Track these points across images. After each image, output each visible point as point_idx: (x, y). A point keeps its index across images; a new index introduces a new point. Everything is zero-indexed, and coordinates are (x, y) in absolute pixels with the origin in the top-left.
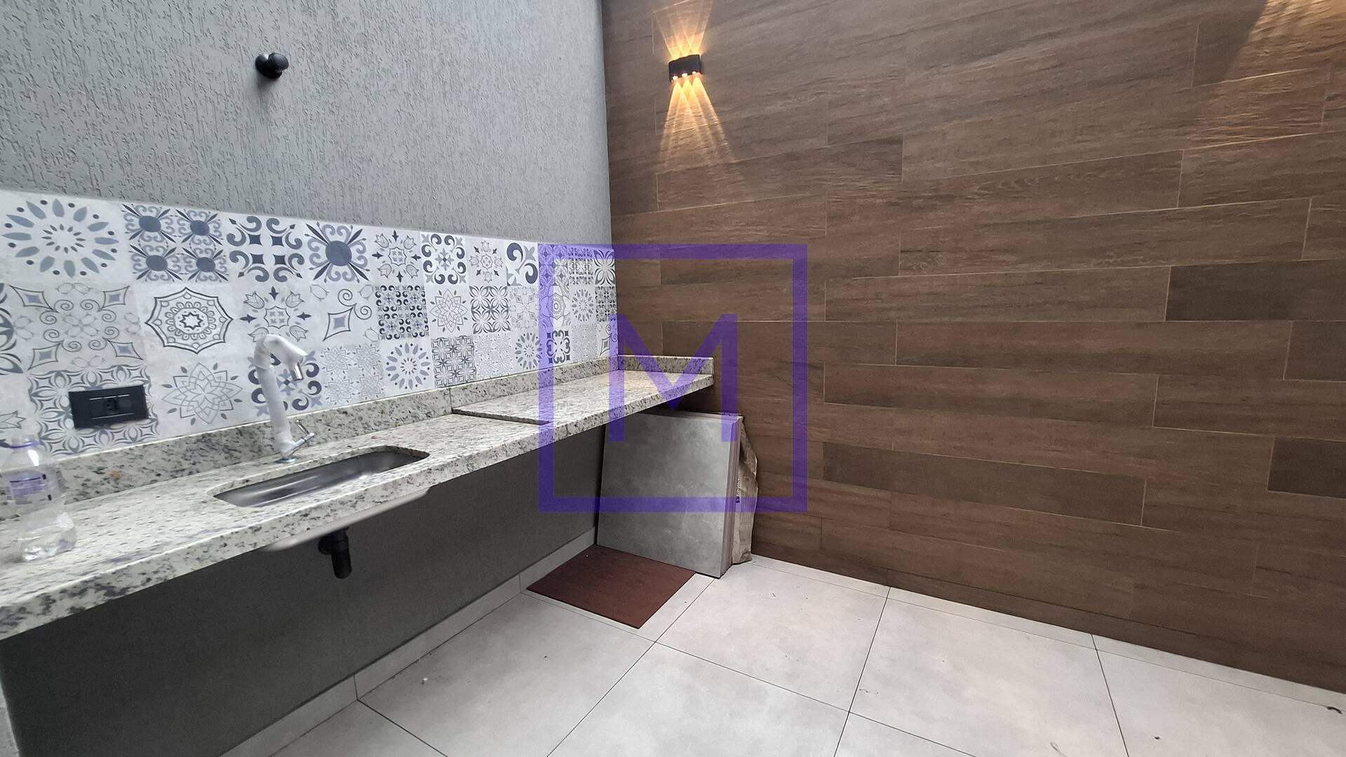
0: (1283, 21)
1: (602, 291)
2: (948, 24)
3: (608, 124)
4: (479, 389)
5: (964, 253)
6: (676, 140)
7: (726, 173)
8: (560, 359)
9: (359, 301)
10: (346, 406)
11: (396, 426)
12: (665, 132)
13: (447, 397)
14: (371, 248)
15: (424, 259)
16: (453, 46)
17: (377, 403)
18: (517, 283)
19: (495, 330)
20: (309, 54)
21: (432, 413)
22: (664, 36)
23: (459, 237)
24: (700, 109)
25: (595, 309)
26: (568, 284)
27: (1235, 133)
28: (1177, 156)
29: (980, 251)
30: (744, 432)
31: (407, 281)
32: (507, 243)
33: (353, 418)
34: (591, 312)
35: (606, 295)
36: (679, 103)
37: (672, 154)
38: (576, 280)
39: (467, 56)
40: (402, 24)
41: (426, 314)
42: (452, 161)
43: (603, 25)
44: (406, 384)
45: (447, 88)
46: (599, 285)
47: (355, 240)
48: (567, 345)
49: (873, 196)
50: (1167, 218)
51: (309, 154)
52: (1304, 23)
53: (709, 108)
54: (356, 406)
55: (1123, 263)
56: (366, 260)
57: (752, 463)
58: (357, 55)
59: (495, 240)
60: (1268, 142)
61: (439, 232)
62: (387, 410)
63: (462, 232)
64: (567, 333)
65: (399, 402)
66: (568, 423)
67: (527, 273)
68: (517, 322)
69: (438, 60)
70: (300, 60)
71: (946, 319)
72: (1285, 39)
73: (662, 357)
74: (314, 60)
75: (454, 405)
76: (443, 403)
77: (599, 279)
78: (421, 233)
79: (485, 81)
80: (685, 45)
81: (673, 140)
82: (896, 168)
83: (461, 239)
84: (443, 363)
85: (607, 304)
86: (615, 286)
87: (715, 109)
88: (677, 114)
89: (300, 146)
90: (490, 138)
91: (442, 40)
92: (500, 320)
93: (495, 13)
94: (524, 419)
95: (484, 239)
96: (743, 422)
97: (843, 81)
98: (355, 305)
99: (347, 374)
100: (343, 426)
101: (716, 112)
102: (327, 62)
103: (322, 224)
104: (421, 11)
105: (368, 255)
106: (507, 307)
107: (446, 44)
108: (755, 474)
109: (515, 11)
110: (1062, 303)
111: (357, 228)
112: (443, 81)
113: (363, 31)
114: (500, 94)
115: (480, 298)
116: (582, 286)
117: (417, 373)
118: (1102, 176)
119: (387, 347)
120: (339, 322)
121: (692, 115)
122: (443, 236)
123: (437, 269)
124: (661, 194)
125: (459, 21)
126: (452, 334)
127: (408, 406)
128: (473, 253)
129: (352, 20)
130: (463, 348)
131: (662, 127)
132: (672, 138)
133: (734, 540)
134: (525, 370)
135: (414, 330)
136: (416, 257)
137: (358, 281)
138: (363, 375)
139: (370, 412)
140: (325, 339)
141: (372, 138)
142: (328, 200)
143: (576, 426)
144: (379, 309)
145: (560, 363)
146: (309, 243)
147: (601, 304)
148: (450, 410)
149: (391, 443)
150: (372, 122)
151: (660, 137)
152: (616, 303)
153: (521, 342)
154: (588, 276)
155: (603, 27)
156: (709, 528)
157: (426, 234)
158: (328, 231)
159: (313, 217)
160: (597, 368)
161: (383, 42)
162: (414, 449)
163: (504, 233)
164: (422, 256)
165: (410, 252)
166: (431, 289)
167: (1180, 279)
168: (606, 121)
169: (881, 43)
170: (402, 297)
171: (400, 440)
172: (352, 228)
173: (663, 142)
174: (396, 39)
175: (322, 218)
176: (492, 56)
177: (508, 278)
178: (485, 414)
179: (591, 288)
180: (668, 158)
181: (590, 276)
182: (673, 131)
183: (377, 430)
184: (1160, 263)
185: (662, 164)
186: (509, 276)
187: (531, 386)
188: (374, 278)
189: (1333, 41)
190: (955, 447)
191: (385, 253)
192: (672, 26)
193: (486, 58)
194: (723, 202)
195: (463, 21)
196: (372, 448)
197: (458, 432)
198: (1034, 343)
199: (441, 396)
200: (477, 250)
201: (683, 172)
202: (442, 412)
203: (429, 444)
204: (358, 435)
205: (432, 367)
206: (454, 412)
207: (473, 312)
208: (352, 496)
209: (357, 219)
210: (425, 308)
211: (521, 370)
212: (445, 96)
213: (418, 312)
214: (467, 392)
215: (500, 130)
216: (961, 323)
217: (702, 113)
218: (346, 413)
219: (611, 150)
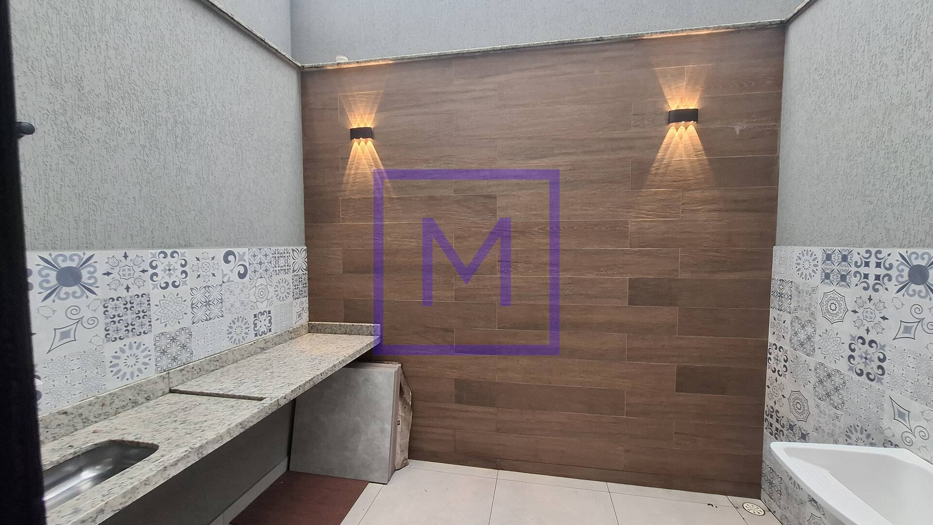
0: (663, 166)
1: (298, 277)
2: (519, 138)
3: (304, 160)
4: (195, 368)
5: (532, 265)
6: (355, 178)
7: (389, 203)
8: (264, 333)
9: (87, 314)
10: (66, 407)
11: (116, 414)
12: (347, 172)
13: (166, 380)
14: (102, 268)
15: (151, 271)
16: (186, 110)
17: (98, 398)
18: (231, 280)
19: (210, 319)
20: (54, 118)
21: (152, 396)
22: (346, 111)
23: (183, 251)
24: (372, 161)
25: (292, 291)
26: (271, 276)
27: (648, 215)
28: (626, 223)
29: (540, 264)
30: (402, 375)
31: (134, 291)
32: (224, 251)
33: (73, 416)
34: (289, 294)
35: (301, 280)
36: (357, 155)
37: (352, 186)
38: (277, 272)
39: (196, 118)
40: (142, 95)
41: (150, 316)
42: (180, 194)
43: (302, 95)
44: (128, 376)
45: (179, 140)
46: (295, 273)
47: (86, 264)
48: (270, 320)
49: (481, 227)
50: (625, 253)
51: (46, 196)
52: (670, 168)
53: (377, 161)
54: (76, 405)
55: (608, 275)
56: (96, 278)
57: (408, 396)
58: (99, 118)
59: (213, 249)
60: (662, 221)
61: (165, 248)
62: (108, 403)
63: (186, 246)
64: (269, 312)
65: (120, 393)
66: (279, 397)
67: (239, 271)
68: (229, 310)
69: (172, 120)
70: (44, 123)
71: (524, 302)
72: (664, 174)
73: (343, 324)
74: (58, 122)
75: (171, 385)
76: (163, 386)
77: (295, 269)
78: (150, 251)
79: (210, 135)
80: (361, 119)
81: (352, 178)
82: (494, 212)
83: (185, 252)
84: (164, 352)
85: (301, 286)
86: (307, 272)
87: (382, 162)
88: (355, 162)
89: (37, 192)
90: (212, 174)
91: (176, 106)
92: (215, 310)
93: (221, 87)
94: (240, 396)
95: (205, 250)
96: (402, 368)
97: (463, 159)
98: (82, 318)
99: (69, 379)
100: (62, 425)
101: (383, 165)
102: (70, 124)
103: (55, 253)
104: (160, 85)
105: (98, 275)
106: (222, 299)
107: (180, 108)
108: (410, 403)
109: (236, 86)
110: (582, 294)
111: (89, 254)
112: (175, 135)
113: (107, 99)
114: (223, 143)
115: (199, 296)
116: (282, 276)
117: (139, 365)
118: (596, 229)
119: (111, 349)
120: (65, 335)
121: (366, 164)
122: (169, 252)
123: (162, 278)
124: (343, 212)
125: (191, 92)
126: (172, 329)
127: (129, 395)
128: (195, 262)
129: (97, 91)
130: (183, 338)
131: (345, 168)
132: (352, 176)
133: (397, 452)
134: (235, 345)
135: (138, 330)
136: (144, 271)
137: (87, 297)
138: (86, 376)
139: (90, 407)
140: (49, 351)
141: (109, 181)
142: (62, 233)
143: (285, 398)
144: (106, 318)
145: (264, 336)
146: (40, 273)
147: (297, 287)
148: (167, 390)
149: (116, 437)
150: (109, 168)
151: (343, 175)
152: (307, 285)
153: (232, 325)
154: (286, 268)
155: (302, 97)
156: (379, 448)
157: (154, 251)
158: (60, 259)
159: (46, 248)
160: (293, 334)
161: (124, 107)
162: (141, 441)
163: (221, 243)
164: (149, 269)
165: (139, 267)
166: (156, 295)
167: (633, 284)
168: (302, 159)
169: (484, 141)
170: (128, 305)
171: (124, 432)
172: (84, 254)
173: (345, 178)
174: (136, 105)
175: (55, 249)
176: (217, 117)
177: (223, 278)
178: (203, 393)
179: (289, 277)
180: (348, 189)
181: (288, 268)
182: (353, 172)
183: (96, 422)
184: (623, 276)
185: (344, 193)
186: (224, 276)
187: (239, 358)
188: (103, 292)
189: (681, 178)
190: (531, 378)
191: (115, 272)
192: (353, 106)
193: (212, 117)
194: (387, 222)
195: (194, 92)
196: (95, 445)
197: (181, 416)
198: (569, 316)
199: (160, 381)
200: (198, 259)
201: (359, 199)
202: (160, 393)
203: (155, 433)
204: (76, 430)
205: (153, 358)
206: (172, 391)
207: (192, 308)
208: (92, 512)
209: (89, 246)
210: (150, 310)
211: (232, 346)
212: (176, 146)
213: (143, 315)
214: (184, 372)
215: (221, 169)
216: (532, 305)
217: (373, 164)
218: (65, 413)
219: (306, 178)
